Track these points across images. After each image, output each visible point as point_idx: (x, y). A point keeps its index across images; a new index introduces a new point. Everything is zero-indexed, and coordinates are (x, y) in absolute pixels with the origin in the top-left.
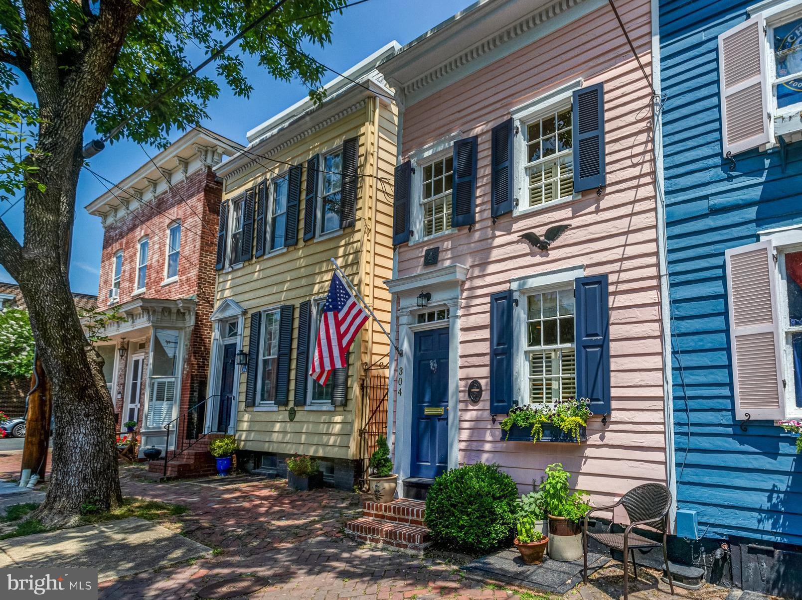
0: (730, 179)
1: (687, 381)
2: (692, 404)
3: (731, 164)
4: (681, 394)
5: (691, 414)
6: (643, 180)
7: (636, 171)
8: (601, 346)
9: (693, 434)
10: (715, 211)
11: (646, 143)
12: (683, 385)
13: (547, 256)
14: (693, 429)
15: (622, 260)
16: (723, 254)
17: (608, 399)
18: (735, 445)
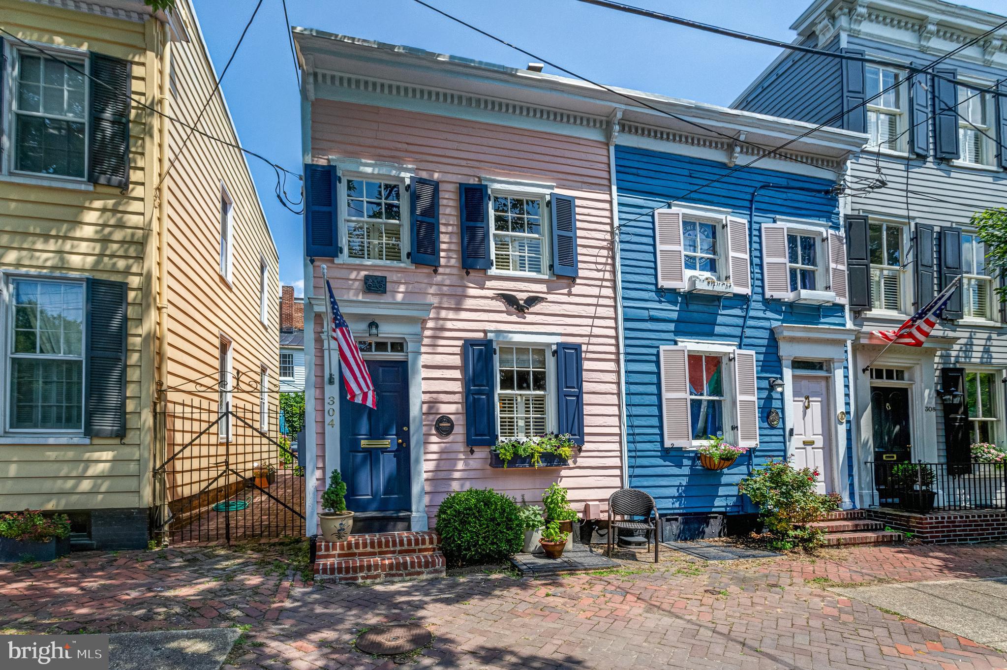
0: (660, 302)
1: (635, 424)
2: (638, 438)
3: (661, 292)
4: (631, 432)
5: (638, 445)
6: (605, 283)
7: (600, 275)
8: (578, 397)
9: (639, 457)
10: (652, 319)
11: (607, 257)
12: (632, 426)
13: (525, 318)
14: (639, 454)
15: (590, 336)
16: (658, 347)
17: (581, 434)
18: (660, 462)
